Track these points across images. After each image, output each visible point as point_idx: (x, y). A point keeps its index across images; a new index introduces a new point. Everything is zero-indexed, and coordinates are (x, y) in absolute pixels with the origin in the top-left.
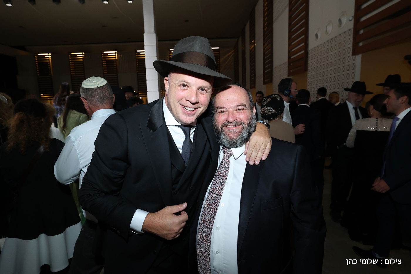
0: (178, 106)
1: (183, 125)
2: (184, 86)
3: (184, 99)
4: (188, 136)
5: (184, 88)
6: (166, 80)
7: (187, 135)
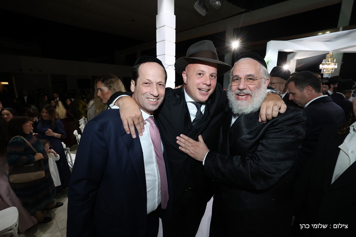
0: (196, 90)
1: (197, 102)
2: (200, 74)
3: (201, 84)
4: (199, 110)
5: (199, 76)
6: (184, 73)
7: (199, 108)
